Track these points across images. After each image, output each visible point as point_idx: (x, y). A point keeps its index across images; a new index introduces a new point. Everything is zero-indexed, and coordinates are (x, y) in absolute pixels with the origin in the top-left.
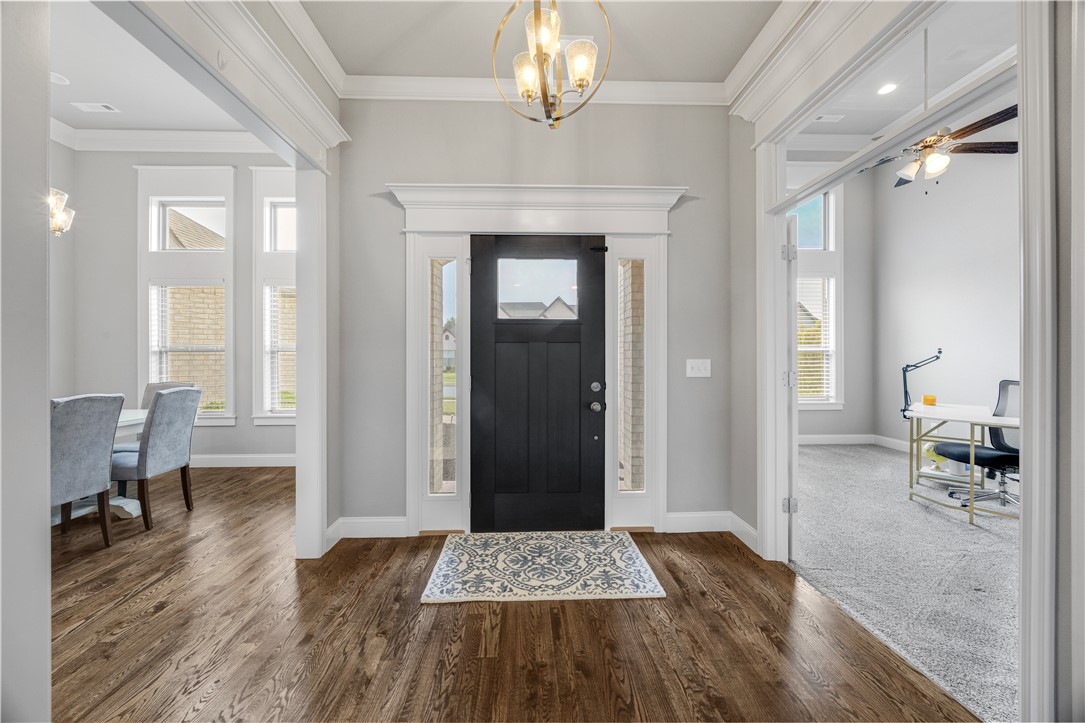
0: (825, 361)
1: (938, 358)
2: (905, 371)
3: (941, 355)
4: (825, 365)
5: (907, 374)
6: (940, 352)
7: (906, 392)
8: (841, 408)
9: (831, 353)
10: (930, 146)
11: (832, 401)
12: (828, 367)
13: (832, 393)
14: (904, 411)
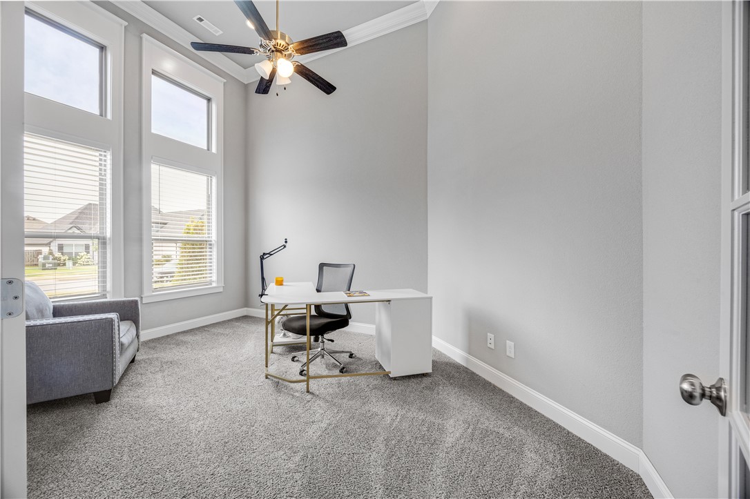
0: (208, 250)
1: (285, 247)
2: (262, 258)
3: (287, 245)
4: (208, 254)
5: (264, 261)
6: (286, 242)
7: (263, 279)
8: (221, 290)
9: (213, 242)
10: (280, 51)
11: (214, 285)
12: (211, 255)
13: (214, 278)
14: (261, 296)
